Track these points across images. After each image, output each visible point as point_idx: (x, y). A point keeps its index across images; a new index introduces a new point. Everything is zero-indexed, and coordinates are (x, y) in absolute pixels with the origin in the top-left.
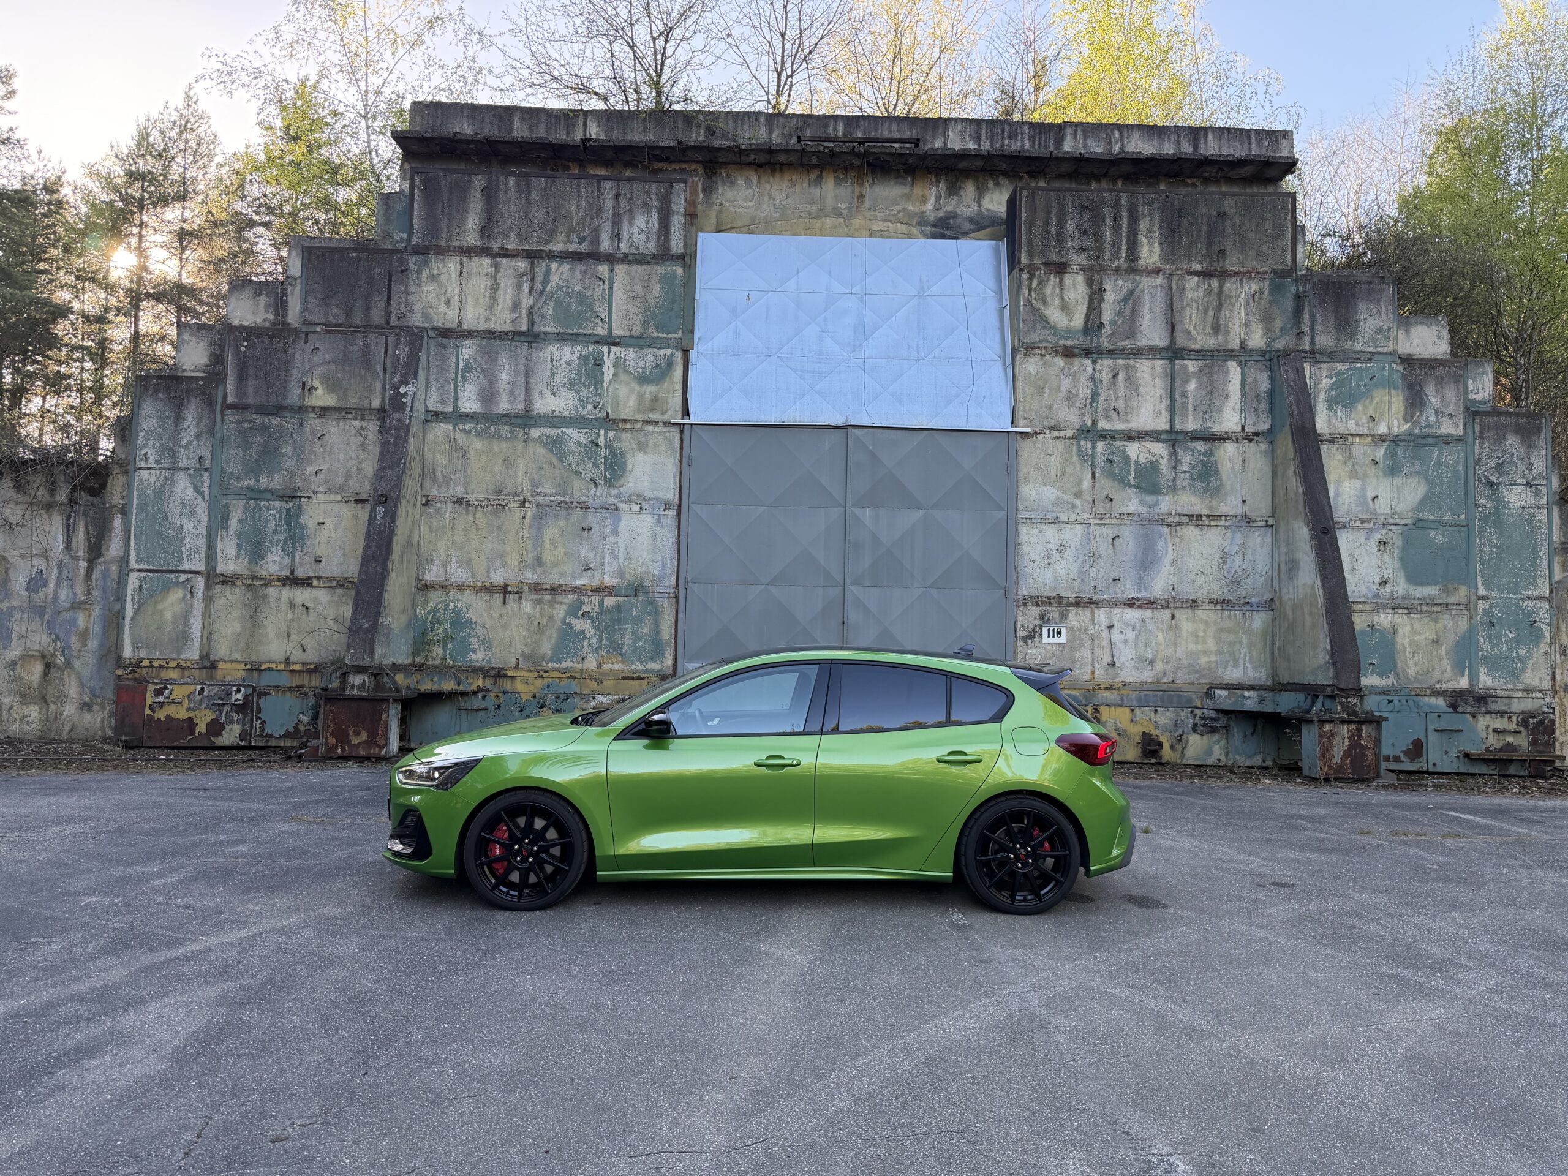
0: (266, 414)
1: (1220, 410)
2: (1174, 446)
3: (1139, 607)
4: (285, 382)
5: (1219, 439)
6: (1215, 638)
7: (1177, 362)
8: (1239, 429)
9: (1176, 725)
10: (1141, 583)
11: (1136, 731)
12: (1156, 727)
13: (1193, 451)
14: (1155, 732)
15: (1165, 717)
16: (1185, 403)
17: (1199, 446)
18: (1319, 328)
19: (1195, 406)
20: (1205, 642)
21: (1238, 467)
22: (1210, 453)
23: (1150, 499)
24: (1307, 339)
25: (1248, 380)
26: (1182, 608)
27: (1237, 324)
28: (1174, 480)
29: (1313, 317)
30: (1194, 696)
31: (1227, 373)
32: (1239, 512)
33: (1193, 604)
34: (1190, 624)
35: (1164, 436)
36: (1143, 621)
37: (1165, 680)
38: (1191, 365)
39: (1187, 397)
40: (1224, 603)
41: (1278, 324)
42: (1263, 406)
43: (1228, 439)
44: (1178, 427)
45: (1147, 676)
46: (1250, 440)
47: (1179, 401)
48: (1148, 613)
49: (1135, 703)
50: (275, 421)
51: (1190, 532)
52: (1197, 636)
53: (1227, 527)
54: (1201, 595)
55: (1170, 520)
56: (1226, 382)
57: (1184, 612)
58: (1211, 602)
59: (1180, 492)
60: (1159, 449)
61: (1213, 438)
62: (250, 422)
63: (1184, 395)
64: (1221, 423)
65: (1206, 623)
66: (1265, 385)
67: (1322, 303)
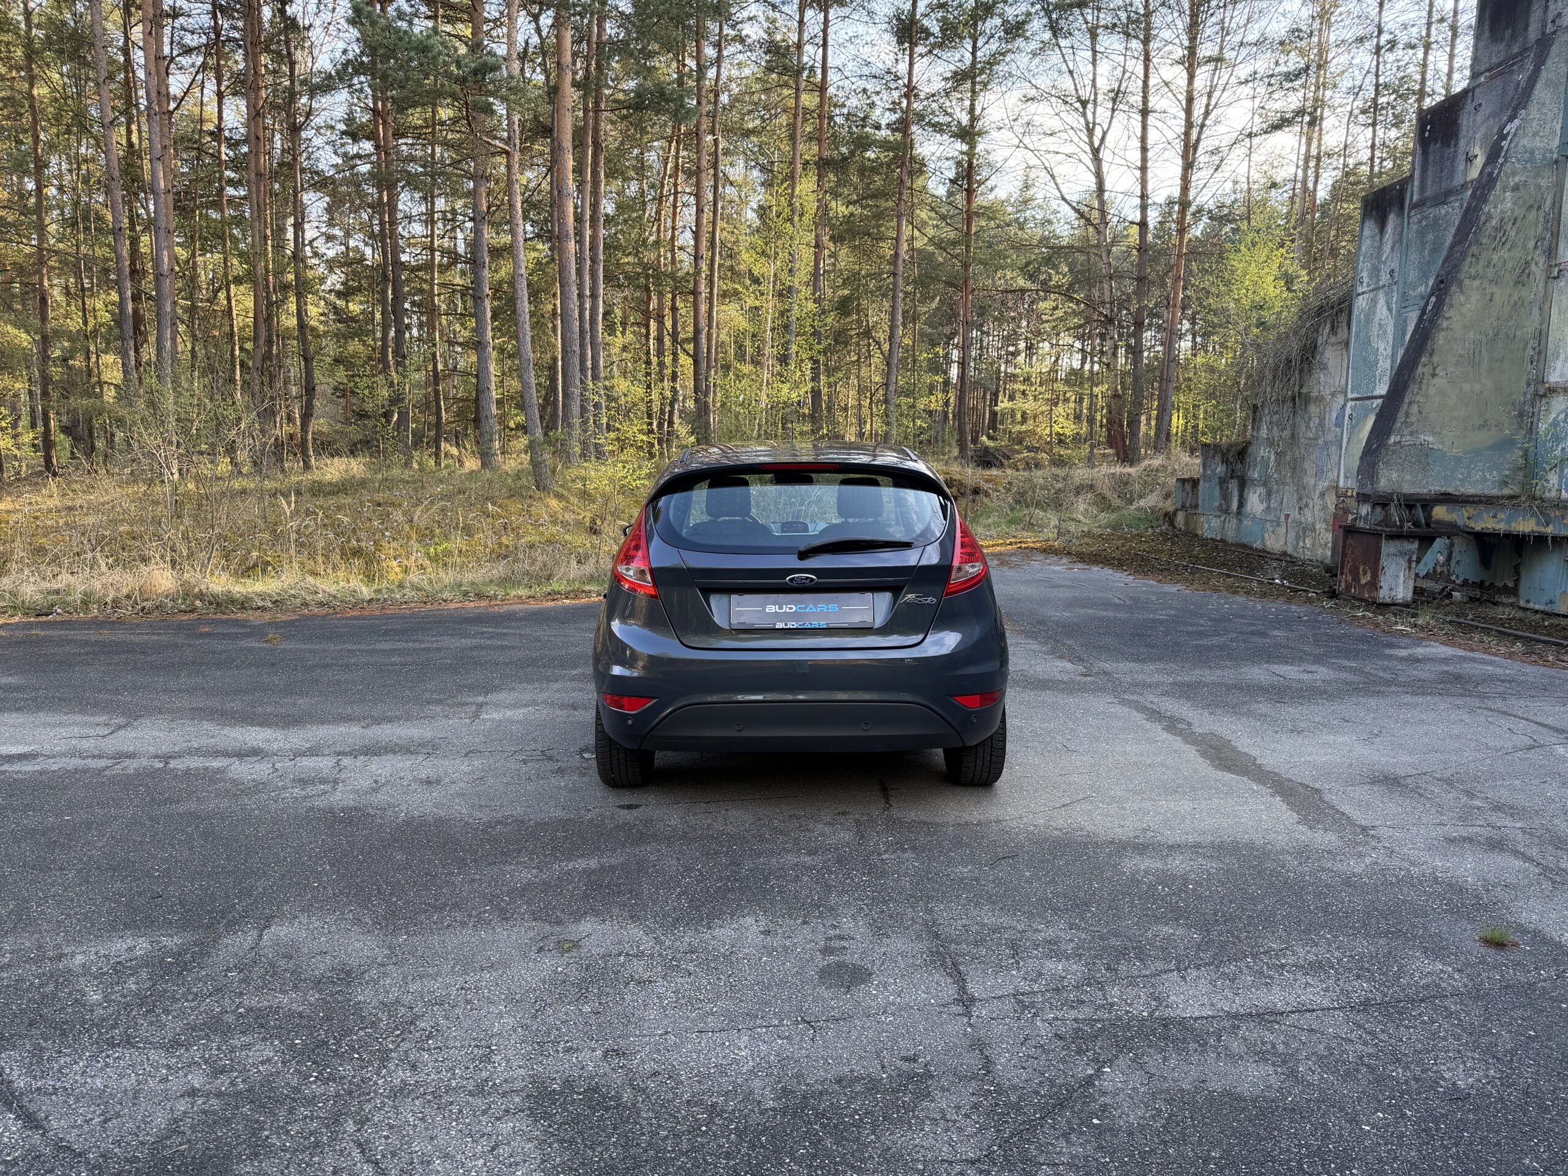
0: (1437, 205)
4: (1453, 159)
50: (1443, 210)
62: (1426, 218)
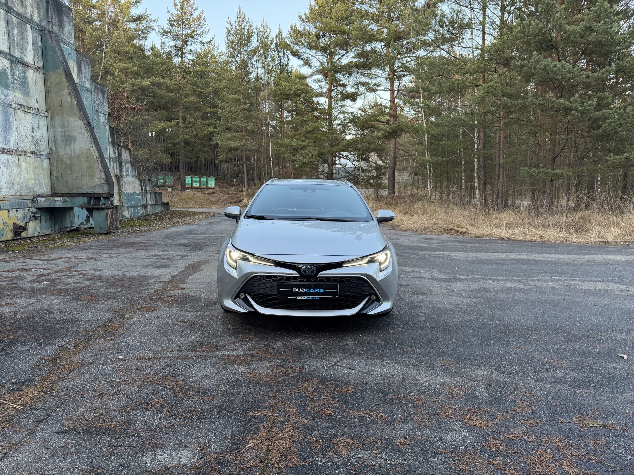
1: (26, 49)
2: (11, 63)
3: (6, 153)
5: (27, 66)
6: (33, 171)
7: (9, 14)
8: (33, 63)
9: (24, 217)
10: (6, 141)
11: (10, 222)
12: (18, 219)
13: (18, 69)
14: (17, 222)
15: (20, 214)
16: (14, 40)
17: (20, 67)
18: (54, 21)
19: (17, 44)
20: (30, 174)
21: (34, 82)
22: (24, 72)
23: (6, 91)
24: (51, 25)
25: (34, 38)
26: (21, 155)
27: (29, 5)
28: (13, 83)
29: (52, 15)
30: (28, 202)
31: (27, 30)
32: (35, 106)
33: (25, 153)
34: (24, 163)
35: (8, 56)
36: (8, 161)
37: (18, 194)
38: (15, 20)
39: (14, 37)
40: (35, 153)
41: (42, 12)
42: (40, 54)
43: (30, 67)
44: (12, 53)
45: (12, 192)
46: (37, 70)
47: (12, 38)
48: (10, 157)
49: (9, 208)
51: (20, 113)
52: (27, 170)
53: (33, 114)
54: (27, 149)
55: (14, 105)
56: (27, 35)
57: (22, 157)
58: (31, 153)
59: (16, 91)
60: (6, 63)
61: (25, 65)
63: (13, 36)
64: (27, 58)
65: (30, 164)
66: (40, 44)
67: (54, 10)
